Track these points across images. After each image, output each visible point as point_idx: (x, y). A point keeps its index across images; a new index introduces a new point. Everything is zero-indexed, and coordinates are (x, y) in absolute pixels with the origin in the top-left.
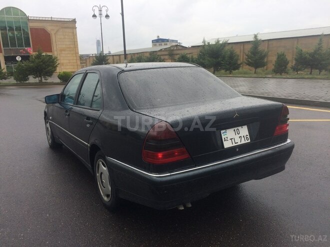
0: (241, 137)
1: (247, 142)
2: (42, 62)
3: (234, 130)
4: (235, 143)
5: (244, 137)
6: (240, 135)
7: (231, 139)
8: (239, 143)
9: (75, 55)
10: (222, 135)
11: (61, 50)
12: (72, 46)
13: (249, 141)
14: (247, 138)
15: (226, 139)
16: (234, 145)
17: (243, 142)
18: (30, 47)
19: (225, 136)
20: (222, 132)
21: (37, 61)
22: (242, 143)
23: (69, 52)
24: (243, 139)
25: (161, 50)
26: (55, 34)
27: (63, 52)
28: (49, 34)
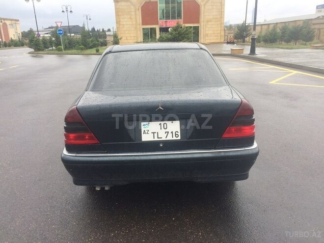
0: (168, 132)
1: (175, 138)
2: (178, 34)
3: (160, 124)
4: (158, 138)
5: (172, 132)
6: (166, 130)
7: (154, 133)
8: (164, 139)
9: (220, 26)
10: (142, 127)
11: (208, 21)
12: (218, 17)
13: (179, 138)
14: (176, 135)
15: (146, 132)
16: (156, 139)
17: (170, 138)
18: (181, 18)
19: (146, 129)
20: (143, 124)
21: (174, 33)
22: (167, 139)
23: (215, 23)
24: (170, 134)
25: (319, 17)
26: (204, 5)
27: (209, 23)
28: (199, 6)
